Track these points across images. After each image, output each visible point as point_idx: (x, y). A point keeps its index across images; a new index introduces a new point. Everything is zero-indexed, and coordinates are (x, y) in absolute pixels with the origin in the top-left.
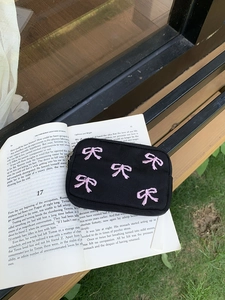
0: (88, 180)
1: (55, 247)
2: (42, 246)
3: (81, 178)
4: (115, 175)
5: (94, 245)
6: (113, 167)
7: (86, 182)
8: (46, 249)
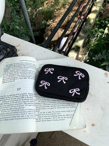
0: (46, 83)
1: (22, 117)
2: (16, 116)
3: (43, 82)
4: (59, 81)
5: (41, 120)
6: (58, 78)
7: (45, 84)
8: (18, 118)
